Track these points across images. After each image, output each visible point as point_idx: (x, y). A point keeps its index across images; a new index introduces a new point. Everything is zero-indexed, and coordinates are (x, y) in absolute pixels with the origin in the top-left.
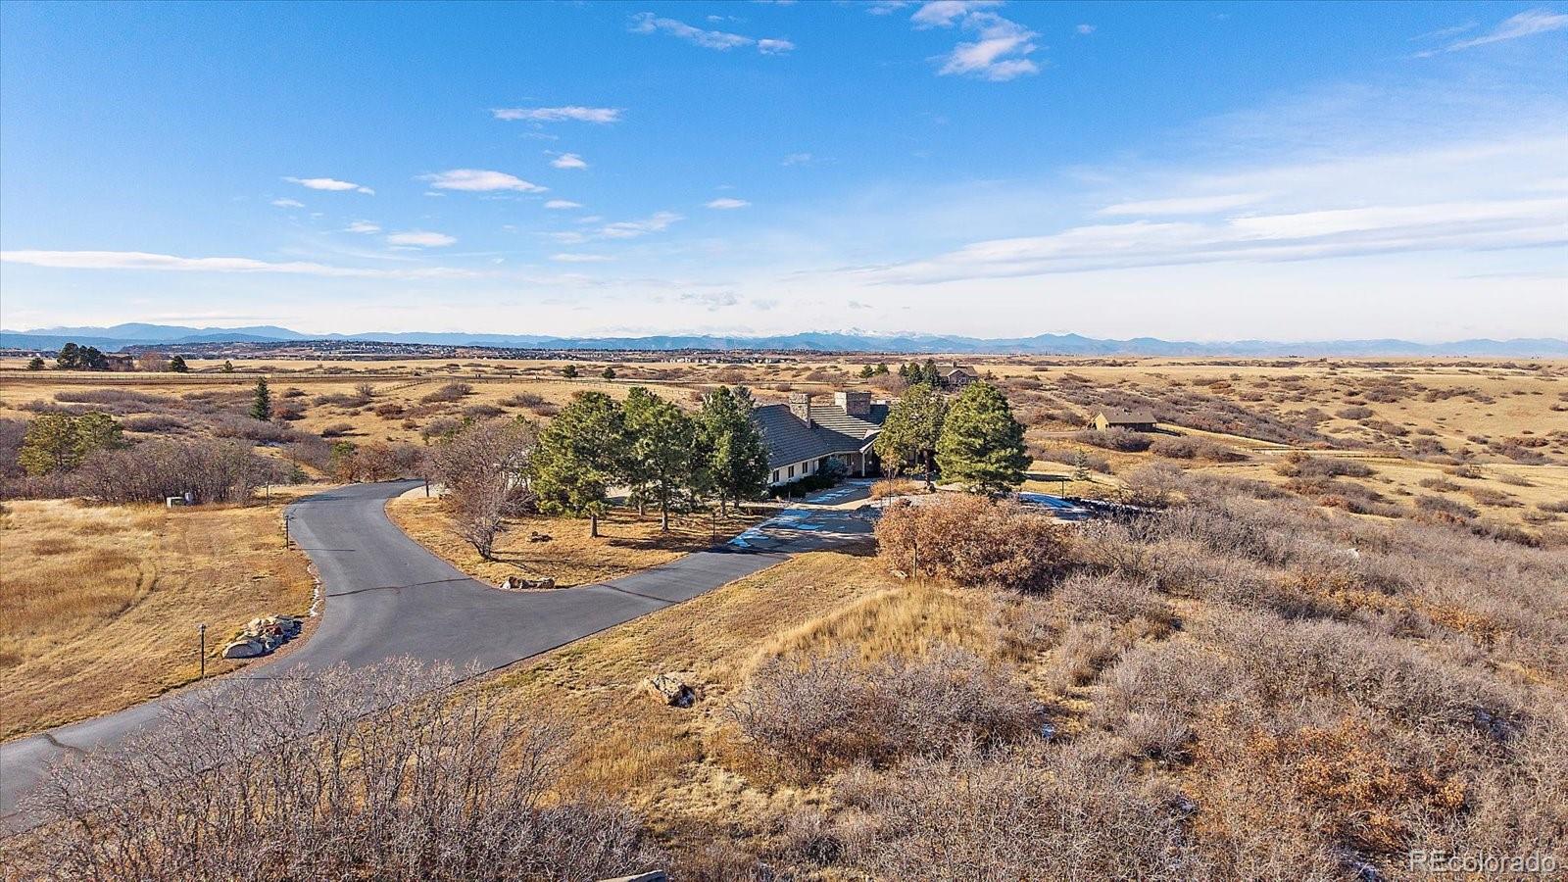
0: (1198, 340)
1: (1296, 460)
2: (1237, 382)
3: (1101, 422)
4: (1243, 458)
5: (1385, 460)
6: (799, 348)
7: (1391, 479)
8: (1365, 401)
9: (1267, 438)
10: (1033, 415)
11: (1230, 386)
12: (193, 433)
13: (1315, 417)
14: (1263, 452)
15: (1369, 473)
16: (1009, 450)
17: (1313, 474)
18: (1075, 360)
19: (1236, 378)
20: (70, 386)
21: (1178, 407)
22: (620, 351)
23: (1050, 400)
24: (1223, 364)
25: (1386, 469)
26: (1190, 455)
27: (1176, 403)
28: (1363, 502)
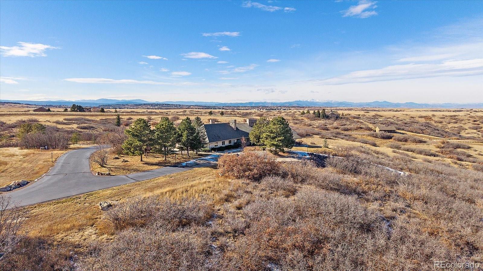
0: (429, 103)
1: (443, 143)
2: (434, 117)
3: (377, 130)
4: (425, 142)
5: (477, 143)
6: (294, 105)
7: (477, 150)
8: (480, 123)
9: (436, 135)
10: (355, 127)
11: (431, 118)
12: (97, 130)
13: (461, 129)
14: (433, 140)
15: (469, 148)
16: (281, 137)
17: (449, 147)
18: (384, 109)
19: (434, 116)
20: (70, 116)
21: (406, 125)
22: (238, 107)
23: (362, 122)
24: (435, 111)
25: (476, 147)
26: (406, 141)
27: (406, 124)
28: (463, 157)
